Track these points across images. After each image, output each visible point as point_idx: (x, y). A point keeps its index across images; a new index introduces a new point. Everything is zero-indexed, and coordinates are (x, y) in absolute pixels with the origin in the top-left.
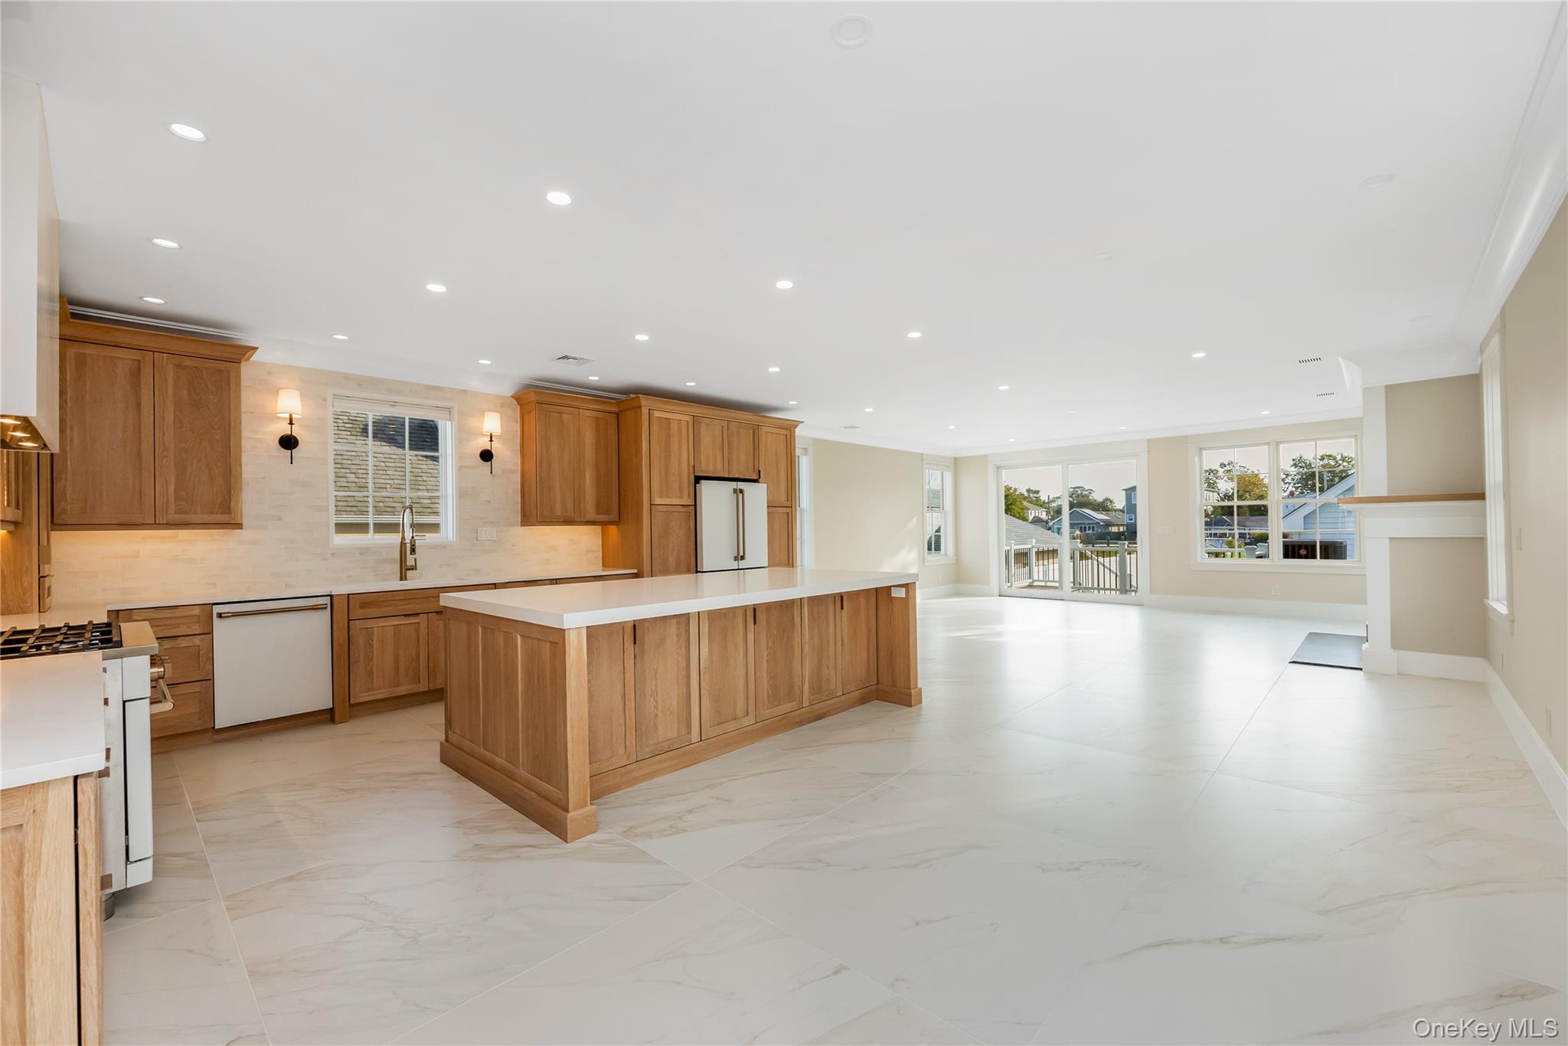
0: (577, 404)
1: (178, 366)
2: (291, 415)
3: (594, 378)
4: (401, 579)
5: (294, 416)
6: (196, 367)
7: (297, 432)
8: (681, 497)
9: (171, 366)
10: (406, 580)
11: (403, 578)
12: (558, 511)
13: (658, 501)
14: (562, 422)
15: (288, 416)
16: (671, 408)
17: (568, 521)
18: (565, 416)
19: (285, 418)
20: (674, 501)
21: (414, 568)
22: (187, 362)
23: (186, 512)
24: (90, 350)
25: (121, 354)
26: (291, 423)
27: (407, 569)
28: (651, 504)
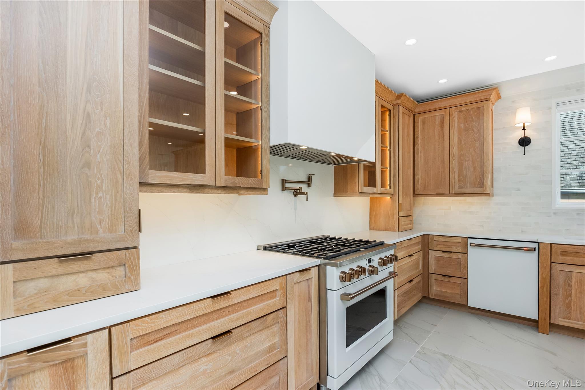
1: (460, 112)
2: (524, 124)
5: (526, 125)
6: (467, 110)
7: (528, 133)
9: (457, 113)
15: (522, 125)
19: (519, 128)
22: (464, 108)
23: (463, 188)
24: (426, 116)
25: (437, 113)
26: (524, 129)
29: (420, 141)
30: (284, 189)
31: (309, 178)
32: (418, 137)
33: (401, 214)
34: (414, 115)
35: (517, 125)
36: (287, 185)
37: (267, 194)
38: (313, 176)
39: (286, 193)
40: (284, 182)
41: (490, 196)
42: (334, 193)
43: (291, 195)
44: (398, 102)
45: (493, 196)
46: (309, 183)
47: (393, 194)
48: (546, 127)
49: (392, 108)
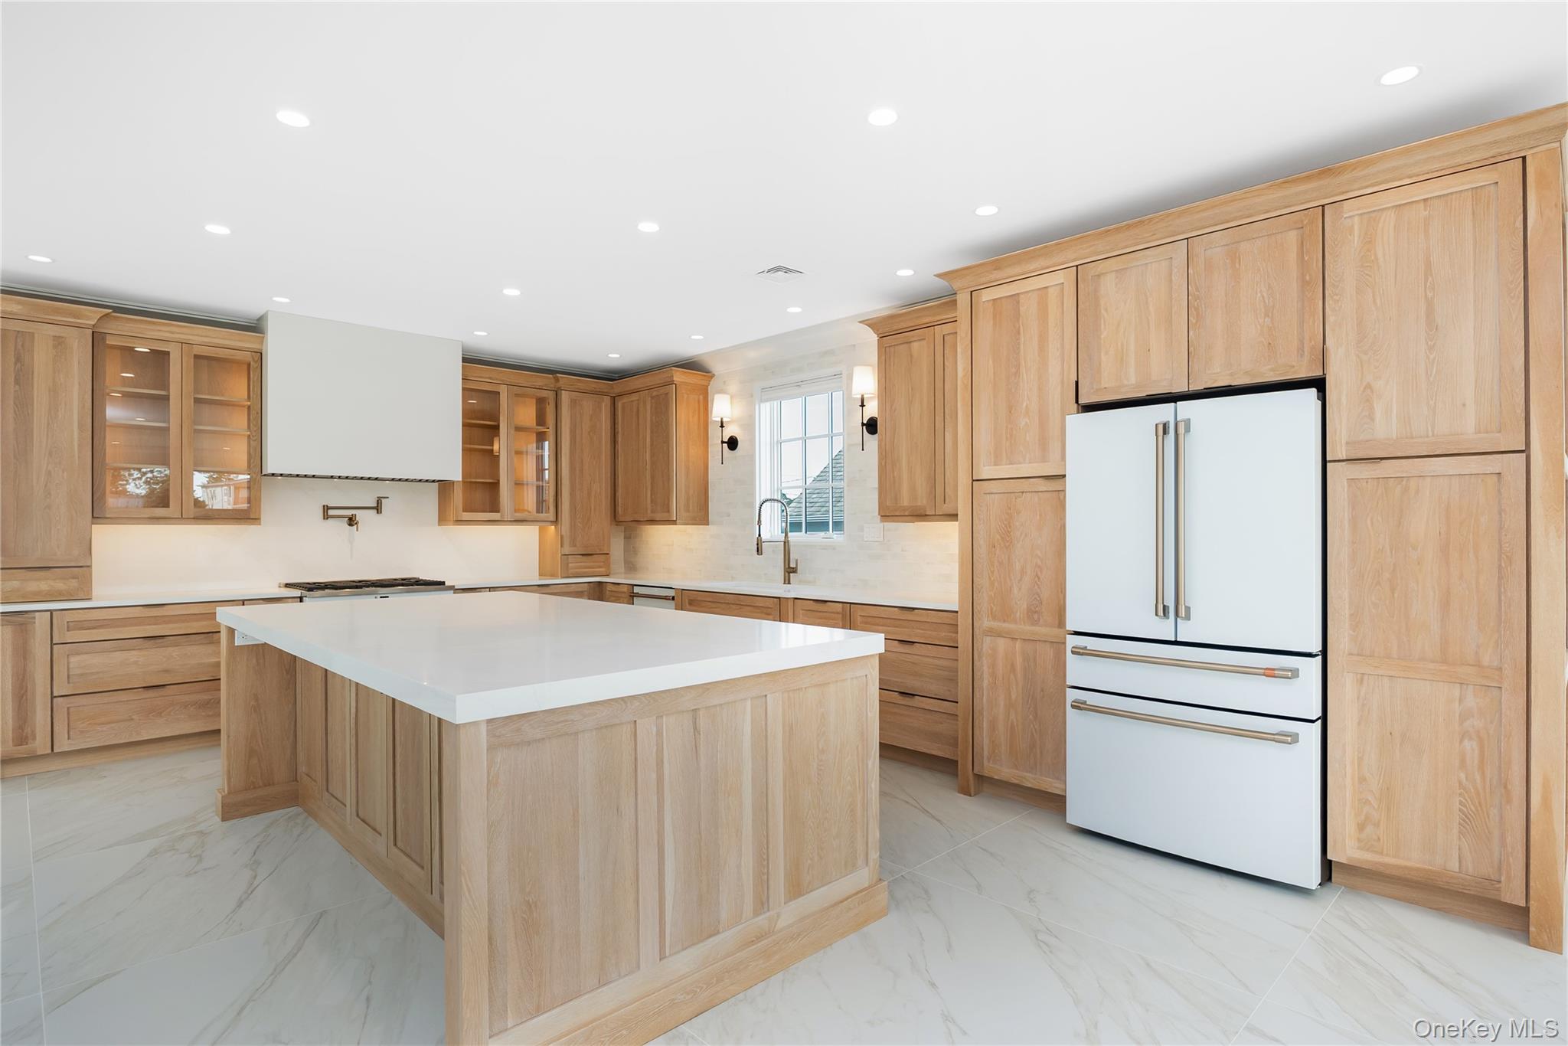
0: (927, 320)
1: (652, 398)
2: (722, 419)
4: (784, 583)
5: (724, 420)
6: (657, 395)
7: (729, 432)
8: (1044, 459)
9: (649, 399)
10: (789, 583)
11: (787, 581)
12: (905, 500)
13: (986, 471)
14: (911, 356)
15: (720, 419)
16: (1018, 269)
17: (921, 515)
18: (916, 346)
20: (1025, 469)
21: (794, 570)
22: (655, 393)
23: (654, 512)
25: (634, 397)
26: (723, 427)
27: (790, 571)
28: (973, 480)
29: (620, 439)
30: (326, 517)
31: (378, 502)
32: (618, 432)
33: (567, 551)
34: (614, 400)
35: (714, 419)
36: (331, 512)
38: (383, 500)
39: (330, 521)
40: (326, 508)
41: (676, 524)
42: (439, 521)
43: (343, 524)
44: (558, 385)
45: (708, 525)
46: (378, 508)
47: (556, 521)
48: (750, 424)
49: (551, 395)
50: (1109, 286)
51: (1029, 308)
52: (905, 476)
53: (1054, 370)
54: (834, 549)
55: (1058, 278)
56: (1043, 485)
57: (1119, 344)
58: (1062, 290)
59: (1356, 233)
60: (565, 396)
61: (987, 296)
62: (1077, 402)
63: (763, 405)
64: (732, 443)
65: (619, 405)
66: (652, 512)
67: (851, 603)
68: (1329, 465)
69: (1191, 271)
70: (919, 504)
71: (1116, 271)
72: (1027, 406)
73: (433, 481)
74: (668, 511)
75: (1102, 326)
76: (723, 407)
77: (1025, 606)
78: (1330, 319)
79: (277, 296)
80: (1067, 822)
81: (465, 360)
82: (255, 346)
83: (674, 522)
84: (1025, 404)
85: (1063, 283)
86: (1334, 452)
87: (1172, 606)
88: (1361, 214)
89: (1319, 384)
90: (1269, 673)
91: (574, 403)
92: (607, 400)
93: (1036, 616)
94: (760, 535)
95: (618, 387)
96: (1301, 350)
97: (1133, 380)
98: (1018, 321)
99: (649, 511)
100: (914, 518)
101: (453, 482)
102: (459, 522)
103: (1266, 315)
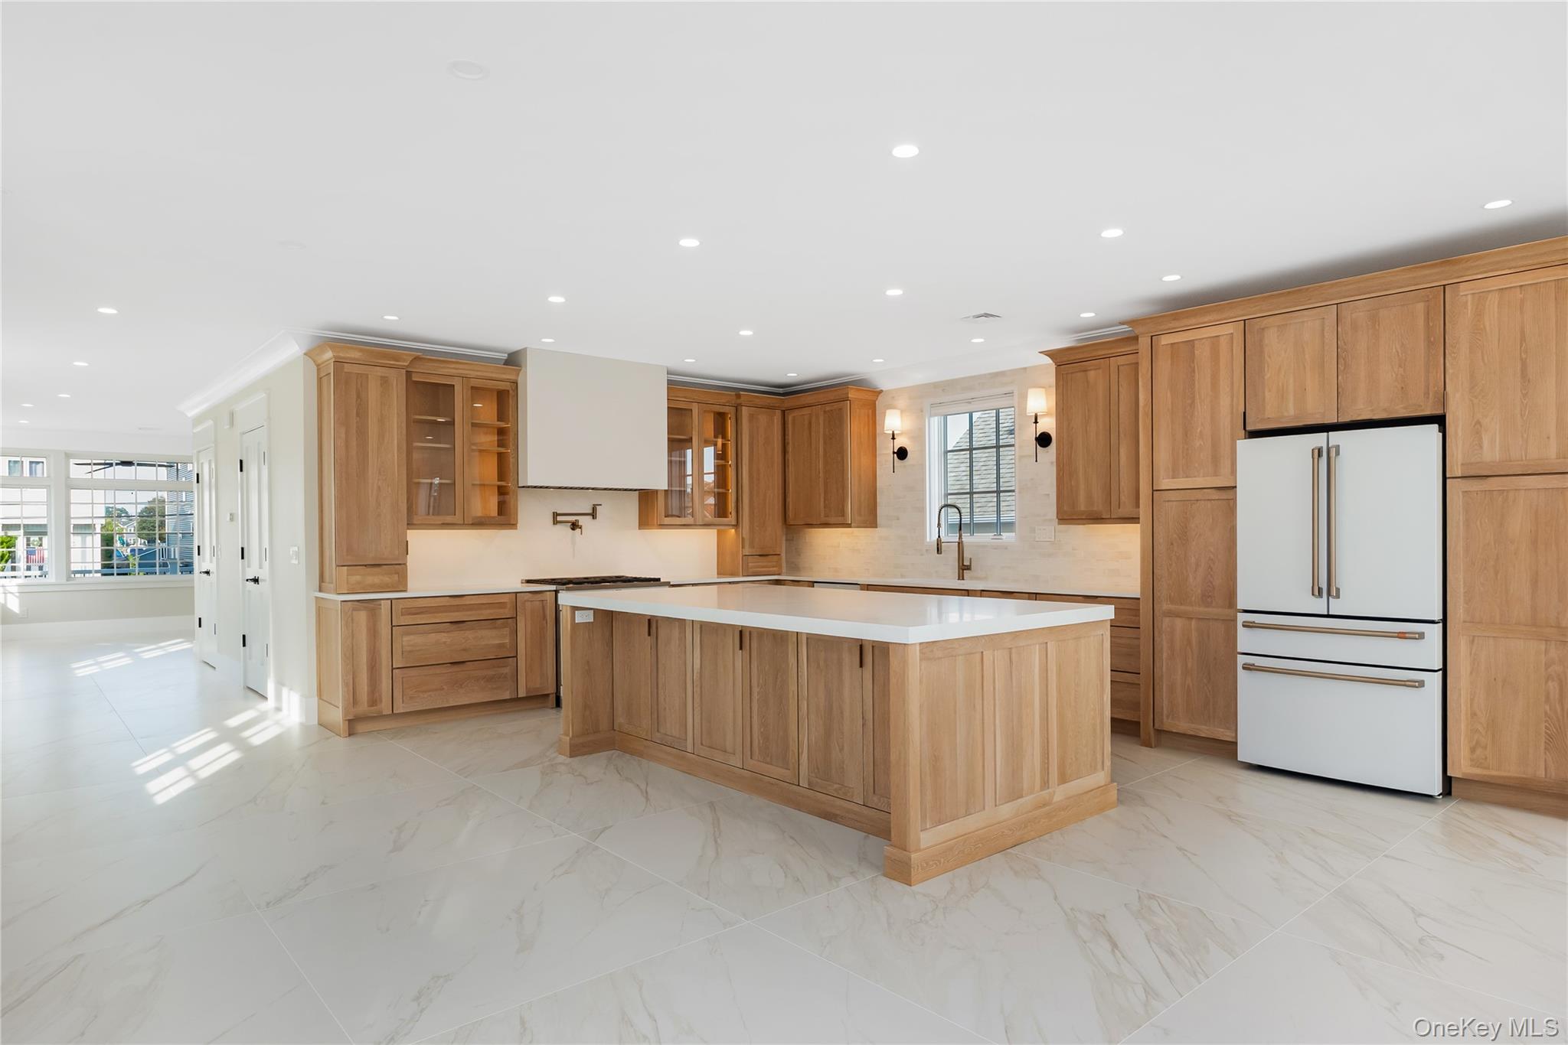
0: (1103, 352)
1: (825, 412)
2: (893, 431)
3: (1088, 315)
4: (959, 579)
5: (895, 432)
6: (830, 410)
7: (900, 442)
8: (1216, 474)
9: (822, 413)
10: (963, 579)
11: (961, 577)
12: (1082, 506)
13: (1165, 483)
14: (1088, 382)
15: (891, 432)
16: (1193, 321)
17: (1096, 519)
18: (1092, 374)
19: (890, 435)
20: (1199, 482)
21: (969, 568)
22: (828, 408)
23: (828, 516)
24: (796, 413)
25: (806, 411)
26: (893, 438)
27: (964, 568)
28: (1153, 490)
29: (790, 449)
30: (555, 522)
31: (594, 509)
32: (788, 443)
33: (747, 551)
34: (783, 412)
35: (885, 431)
36: (559, 518)
37: (516, 529)
38: (598, 507)
39: (558, 526)
40: (555, 515)
41: (851, 527)
42: (639, 525)
43: (567, 528)
44: (739, 401)
45: (876, 527)
46: (593, 515)
47: (736, 526)
48: (919, 436)
49: (730, 411)
50: (1271, 338)
51: (1203, 353)
52: (1082, 486)
53: (1225, 401)
54: (1006, 548)
55: (1228, 329)
56: (1215, 495)
57: (1280, 385)
58: (1232, 338)
59: (1470, 308)
60: (745, 411)
61: (1165, 340)
62: (1245, 428)
63: (932, 419)
64: (902, 454)
65: (790, 418)
66: (826, 516)
67: (1036, 594)
68: (1448, 481)
69: (1339, 329)
70: (1095, 509)
71: (1279, 326)
72: (1201, 431)
73: (636, 490)
74: (843, 514)
75: (1266, 369)
76: (894, 422)
77: (1199, 591)
78: (1449, 371)
79: (545, 338)
80: (1239, 759)
81: (670, 382)
82: (512, 377)
83: (849, 526)
84: (1199, 430)
85: (1232, 334)
86: (1454, 470)
87: (1326, 587)
88: (1473, 294)
89: (1440, 420)
90: (1402, 636)
91: (751, 417)
92: (778, 413)
93: (1209, 600)
94: (939, 537)
95: (789, 402)
96: (1427, 394)
97: (1292, 412)
98: (1193, 362)
99: (822, 514)
100: (1091, 521)
101: (657, 491)
102: (662, 526)
103: (1400, 366)
